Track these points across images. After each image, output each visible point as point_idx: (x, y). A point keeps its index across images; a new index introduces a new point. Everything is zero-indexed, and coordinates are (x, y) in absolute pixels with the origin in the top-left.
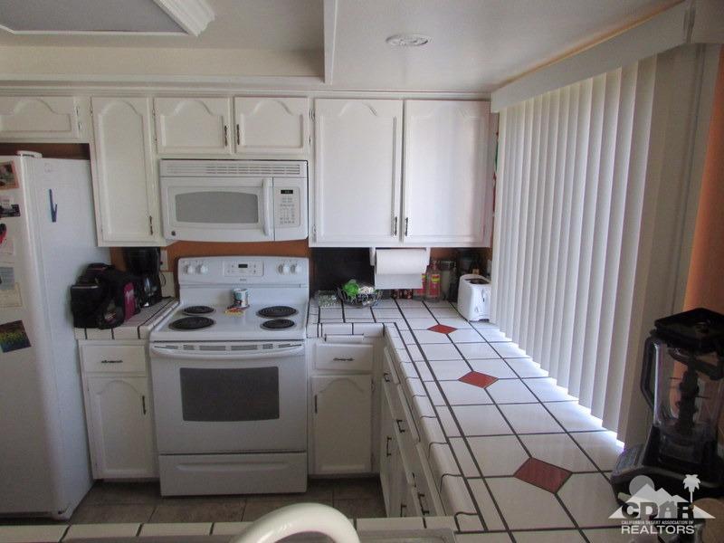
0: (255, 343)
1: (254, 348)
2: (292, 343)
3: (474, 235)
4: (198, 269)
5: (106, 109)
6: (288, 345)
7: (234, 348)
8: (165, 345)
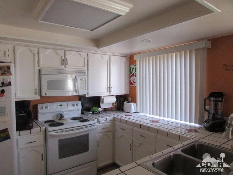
0: (82, 127)
1: (82, 128)
2: (93, 125)
3: (125, 91)
4: (46, 107)
5: (20, 50)
6: (92, 126)
7: (76, 129)
8: (53, 132)
